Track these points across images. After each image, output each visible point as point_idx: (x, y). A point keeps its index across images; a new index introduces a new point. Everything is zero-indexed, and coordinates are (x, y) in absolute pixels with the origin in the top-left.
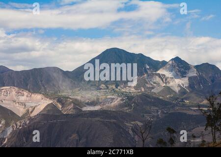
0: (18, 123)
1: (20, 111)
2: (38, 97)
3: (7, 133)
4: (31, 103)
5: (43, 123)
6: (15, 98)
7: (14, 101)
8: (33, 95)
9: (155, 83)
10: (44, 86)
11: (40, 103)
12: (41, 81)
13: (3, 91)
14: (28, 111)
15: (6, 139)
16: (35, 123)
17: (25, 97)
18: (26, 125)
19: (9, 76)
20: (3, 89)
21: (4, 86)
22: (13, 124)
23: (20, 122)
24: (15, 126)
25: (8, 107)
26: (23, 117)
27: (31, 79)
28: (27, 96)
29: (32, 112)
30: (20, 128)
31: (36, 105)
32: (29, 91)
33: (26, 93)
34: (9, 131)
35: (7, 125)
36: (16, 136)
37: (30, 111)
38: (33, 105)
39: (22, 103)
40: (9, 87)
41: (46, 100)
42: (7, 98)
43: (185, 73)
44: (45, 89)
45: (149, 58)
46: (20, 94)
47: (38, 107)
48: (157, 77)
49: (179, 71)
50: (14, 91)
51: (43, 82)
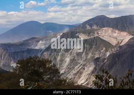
0: (113, 50)
1: (114, 42)
2: (124, 34)
3: (106, 56)
4: (121, 37)
5: (128, 50)
6: (111, 35)
7: (110, 36)
8: (121, 33)
10: (128, 27)
11: (126, 38)
12: (126, 24)
13: (104, 30)
14: (118, 42)
15: (106, 59)
16: (123, 50)
17: (116, 34)
18: (118, 51)
19: (107, 21)
20: (104, 29)
21: (104, 27)
22: (110, 50)
23: (114, 49)
24: (111, 51)
25: (107, 40)
26: (116, 46)
27: (120, 22)
28: (118, 33)
29: (121, 43)
30: (114, 52)
31: (123, 38)
32: (119, 30)
33: (117, 31)
34: (108, 54)
35: (106, 51)
36: (112, 57)
37: (120, 42)
38: (122, 39)
39: (115, 37)
40: (107, 28)
41: (130, 36)
42: (106, 34)
44: (129, 29)
46: (113, 32)
47: (125, 40)
50: (110, 30)
51: (127, 24)
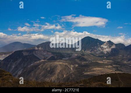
9: (99, 50)
43: (111, 47)
45: (100, 40)
48: (100, 48)
49: (109, 46)
